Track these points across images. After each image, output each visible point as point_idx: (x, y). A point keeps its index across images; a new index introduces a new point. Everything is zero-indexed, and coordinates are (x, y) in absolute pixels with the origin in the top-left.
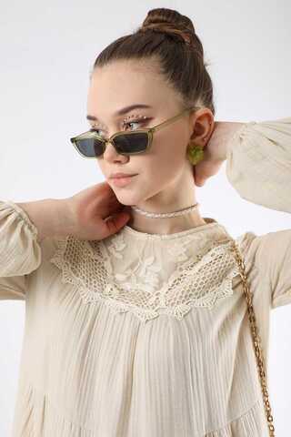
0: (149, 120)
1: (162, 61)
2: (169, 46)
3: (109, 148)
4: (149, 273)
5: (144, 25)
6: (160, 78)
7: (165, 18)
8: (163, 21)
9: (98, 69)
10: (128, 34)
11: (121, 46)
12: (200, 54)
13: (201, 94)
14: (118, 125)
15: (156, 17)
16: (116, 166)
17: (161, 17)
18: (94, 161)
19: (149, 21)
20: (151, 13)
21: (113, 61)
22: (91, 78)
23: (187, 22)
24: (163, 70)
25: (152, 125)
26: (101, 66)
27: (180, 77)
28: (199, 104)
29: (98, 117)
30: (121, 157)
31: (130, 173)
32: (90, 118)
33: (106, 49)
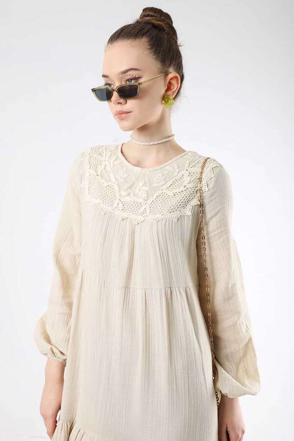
0: (139, 78)
1: (149, 42)
2: (155, 32)
3: (115, 94)
4: (141, 191)
5: (140, 18)
6: (147, 52)
7: (153, 14)
8: (152, 16)
9: (110, 45)
10: (130, 24)
11: (125, 31)
12: (175, 38)
13: (173, 64)
14: (121, 80)
15: (147, 13)
16: (119, 106)
17: (151, 13)
18: (106, 103)
19: (143, 16)
20: (145, 10)
21: (119, 41)
22: (105, 51)
23: (167, 17)
24: (149, 47)
25: (141, 81)
26: (112, 44)
27: (160, 52)
28: (171, 70)
29: (109, 75)
30: (122, 101)
31: (128, 111)
32: (104, 76)
33: (115, 33)
